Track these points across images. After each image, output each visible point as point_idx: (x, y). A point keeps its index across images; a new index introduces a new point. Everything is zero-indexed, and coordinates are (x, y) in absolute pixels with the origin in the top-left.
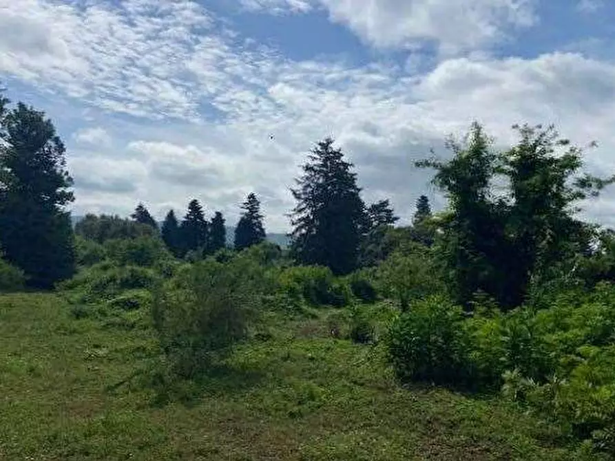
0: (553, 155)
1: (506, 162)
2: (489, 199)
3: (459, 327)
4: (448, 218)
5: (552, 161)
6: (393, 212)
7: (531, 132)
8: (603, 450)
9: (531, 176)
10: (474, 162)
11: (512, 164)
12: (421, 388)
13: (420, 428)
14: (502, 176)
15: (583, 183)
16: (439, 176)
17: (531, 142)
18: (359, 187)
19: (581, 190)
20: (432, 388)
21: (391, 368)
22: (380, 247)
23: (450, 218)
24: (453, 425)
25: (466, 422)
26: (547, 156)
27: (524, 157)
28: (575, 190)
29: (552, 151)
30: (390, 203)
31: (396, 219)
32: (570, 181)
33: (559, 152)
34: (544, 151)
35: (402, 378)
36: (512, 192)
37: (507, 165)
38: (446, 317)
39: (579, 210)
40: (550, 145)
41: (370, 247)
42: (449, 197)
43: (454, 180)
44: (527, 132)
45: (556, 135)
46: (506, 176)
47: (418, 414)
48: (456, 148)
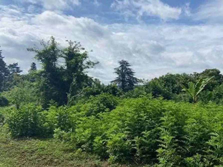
0: (80, 52)
1: (64, 53)
2: (57, 66)
3: (40, 114)
4: (41, 72)
5: (79, 55)
6: (19, 68)
7: (72, 43)
8: (85, 151)
9: (72, 59)
10: (52, 51)
11: (66, 54)
12: (22, 140)
13: (19, 156)
14: (62, 58)
15: (88, 63)
16: (37, 56)
17: (73, 47)
18: (3, 57)
19: (88, 65)
20: (27, 139)
21: (10, 133)
22: (13, 82)
23: (42, 72)
24: (33, 152)
25: (39, 150)
26: (78, 52)
27: (70, 52)
28: (86, 65)
29: (79, 51)
30: (18, 64)
31: (21, 71)
32: (85, 62)
33: (82, 52)
34: (76, 51)
35: (14, 137)
36: (66, 64)
37: (64, 54)
38: (35, 111)
39: (87, 72)
40: (78, 49)
41: (8, 82)
42: (41, 64)
43: (44, 58)
44: (71, 43)
45: (80, 46)
46: (63, 58)
47: (19, 150)
48: (45, 45)
